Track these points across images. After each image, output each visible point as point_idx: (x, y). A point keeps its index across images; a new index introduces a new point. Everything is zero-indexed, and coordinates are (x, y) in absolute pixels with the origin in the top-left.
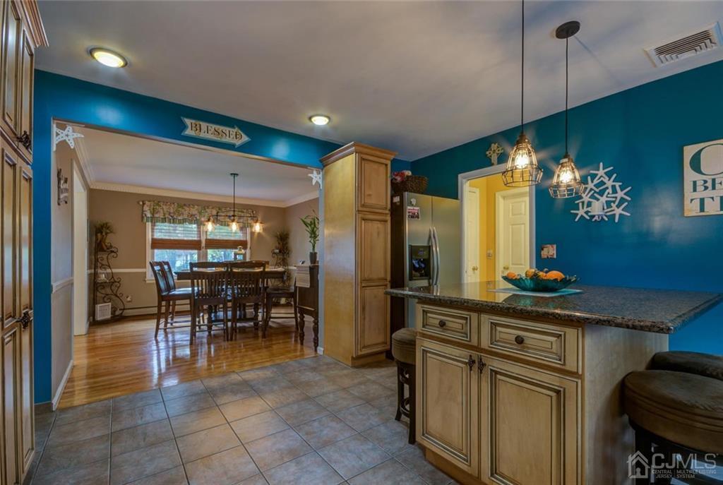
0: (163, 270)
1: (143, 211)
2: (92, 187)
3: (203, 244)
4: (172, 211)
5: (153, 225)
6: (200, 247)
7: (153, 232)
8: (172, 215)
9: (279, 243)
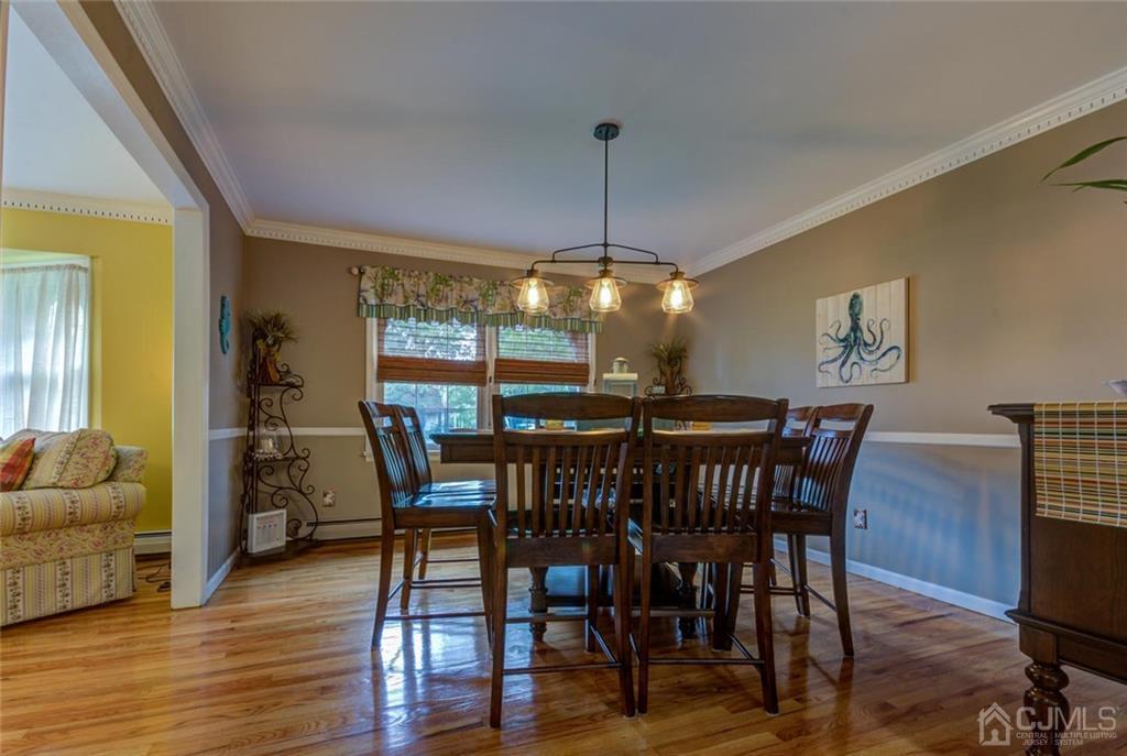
0: (400, 430)
1: (360, 291)
2: (249, 232)
3: (491, 372)
4: (422, 291)
5: (382, 326)
6: (485, 378)
7: (381, 340)
8: (423, 299)
9: (662, 373)
